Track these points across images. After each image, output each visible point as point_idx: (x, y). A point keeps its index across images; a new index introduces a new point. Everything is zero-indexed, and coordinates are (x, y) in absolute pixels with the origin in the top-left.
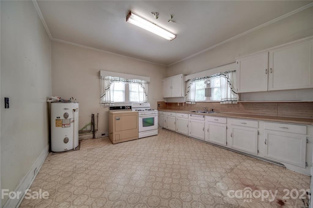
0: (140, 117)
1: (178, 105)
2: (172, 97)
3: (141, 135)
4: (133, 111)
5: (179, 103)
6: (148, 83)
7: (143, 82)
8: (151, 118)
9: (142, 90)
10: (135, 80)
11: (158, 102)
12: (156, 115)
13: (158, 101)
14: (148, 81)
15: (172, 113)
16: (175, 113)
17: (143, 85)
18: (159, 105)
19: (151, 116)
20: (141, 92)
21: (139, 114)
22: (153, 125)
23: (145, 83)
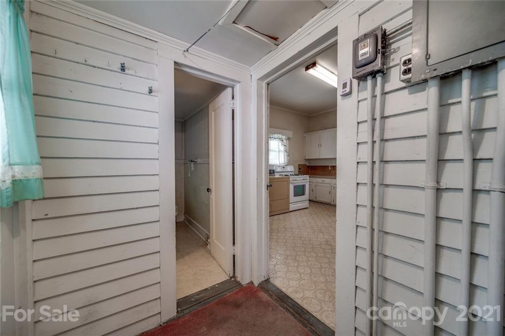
0: (292, 183)
1: (330, 169)
2: (321, 158)
3: (292, 207)
4: (276, 177)
5: (331, 166)
6: (289, 139)
7: (284, 137)
8: (301, 185)
9: (282, 148)
10: (276, 135)
11: (299, 165)
12: (307, 182)
13: (299, 163)
14: (289, 137)
15: (324, 179)
16: (330, 180)
17: (285, 141)
18: (300, 169)
19: (300, 182)
20: (282, 151)
21: (291, 179)
22: (303, 194)
23: (286, 139)
